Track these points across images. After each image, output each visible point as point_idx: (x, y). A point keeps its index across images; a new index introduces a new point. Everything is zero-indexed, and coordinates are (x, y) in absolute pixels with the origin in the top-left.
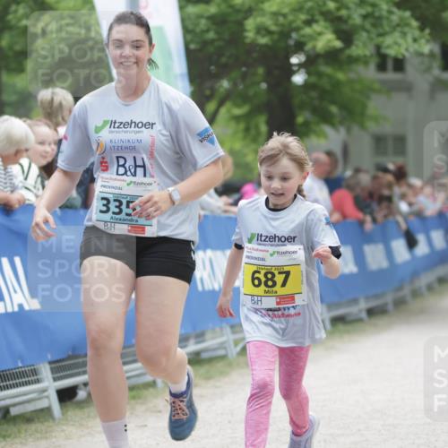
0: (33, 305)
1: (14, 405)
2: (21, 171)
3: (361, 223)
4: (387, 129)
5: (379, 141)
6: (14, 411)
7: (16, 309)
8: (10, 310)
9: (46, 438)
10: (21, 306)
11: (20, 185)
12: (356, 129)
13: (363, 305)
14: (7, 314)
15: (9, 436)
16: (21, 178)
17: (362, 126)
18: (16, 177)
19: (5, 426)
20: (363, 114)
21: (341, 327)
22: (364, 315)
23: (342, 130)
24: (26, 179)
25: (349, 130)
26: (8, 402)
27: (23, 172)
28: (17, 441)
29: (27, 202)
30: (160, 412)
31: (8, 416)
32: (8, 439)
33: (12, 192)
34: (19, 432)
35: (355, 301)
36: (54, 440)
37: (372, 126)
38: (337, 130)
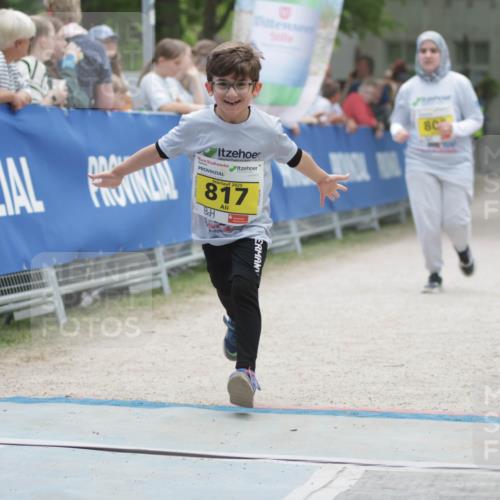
0: (39, 207)
1: (18, 310)
2: (27, 70)
3: (374, 130)
4: (401, 35)
5: (392, 47)
6: (18, 316)
7: (18, 212)
8: (11, 213)
9: (52, 344)
10: (23, 209)
11: (26, 84)
12: (369, 35)
13: (375, 214)
14: (8, 217)
15: (13, 341)
16: (28, 77)
17: (376, 32)
18: (22, 77)
19: (9, 332)
20: (376, 19)
21: (352, 236)
22: (376, 224)
23: (355, 36)
24: (32, 77)
25: (362, 36)
26: (12, 307)
27: (30, 70)
28: (22, 345)
29: (33, 102)
30: (167, 318)
31: (12, 322)
32: (13, 344)
33: (17, 90)
34: (24, 337)
35: (366, 210)
37: (386, 32)
38: (351, 37)
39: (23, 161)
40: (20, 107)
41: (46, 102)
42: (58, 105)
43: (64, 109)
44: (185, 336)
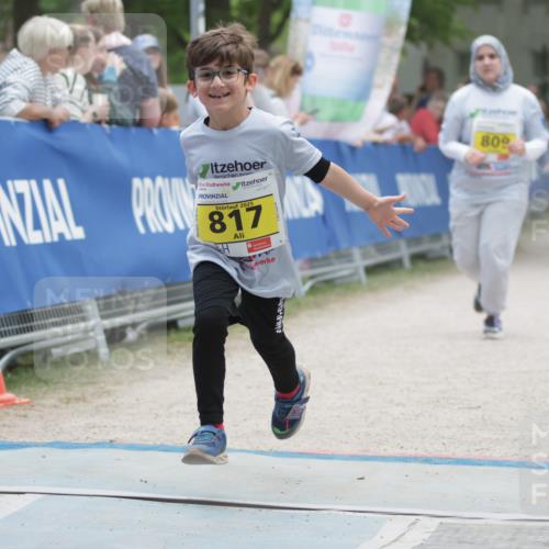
0: (78, 233)
2: (65, 84)
7: (56, 239)
8: (48, 240)
9: (94, 383)
10: (61, 236)
11: (64, 98)
12: (438, 45)
13: (447, 241)
14: (45, 245)
17: (446, 42)
20: (446, 28)
21: (421, 265)
22: (447, 252)
23: (423, 46)
24: (71, 91)
25: (431, 47)
27: (68, 84)
29: (72, 118)
33: (54, 106)
35: (436, 237)
36: (102, 385)
37: (457, 42)
38: (417, 45)
39: (61, 183)
40: (57, 124)
41: (86, 119)
42: (99, 122)
43: (106, 126)
44: (239, 375)
